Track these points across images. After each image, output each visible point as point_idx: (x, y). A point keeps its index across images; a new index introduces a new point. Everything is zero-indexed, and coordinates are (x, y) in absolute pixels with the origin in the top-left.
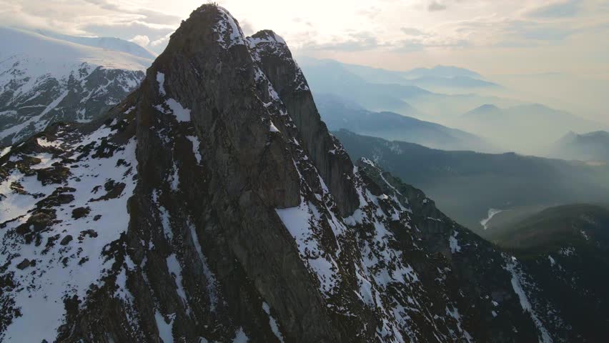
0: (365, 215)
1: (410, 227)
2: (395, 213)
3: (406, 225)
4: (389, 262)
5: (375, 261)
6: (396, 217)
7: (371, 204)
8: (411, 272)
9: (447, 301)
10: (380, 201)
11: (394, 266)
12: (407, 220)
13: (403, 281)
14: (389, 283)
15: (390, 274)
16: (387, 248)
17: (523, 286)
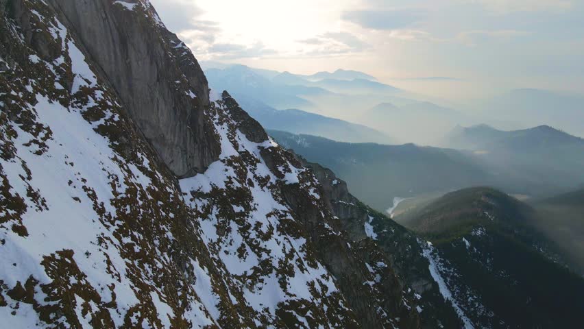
0: (231, 172)
1: (317, 196)
2: (290, 171)
3: (311, 192)
4: (280, 262)
5: (252, 260)
6: (292, 177)
7: (245, 156)
8: (323, 276)
9: (385, 318)
10: (264, 152)
11: (291, 267)
12: (312, 185)
13: (307, 296)
14: (281, 304)
15: (283, 285)
16: (276, 234)
17: (441, 272)
